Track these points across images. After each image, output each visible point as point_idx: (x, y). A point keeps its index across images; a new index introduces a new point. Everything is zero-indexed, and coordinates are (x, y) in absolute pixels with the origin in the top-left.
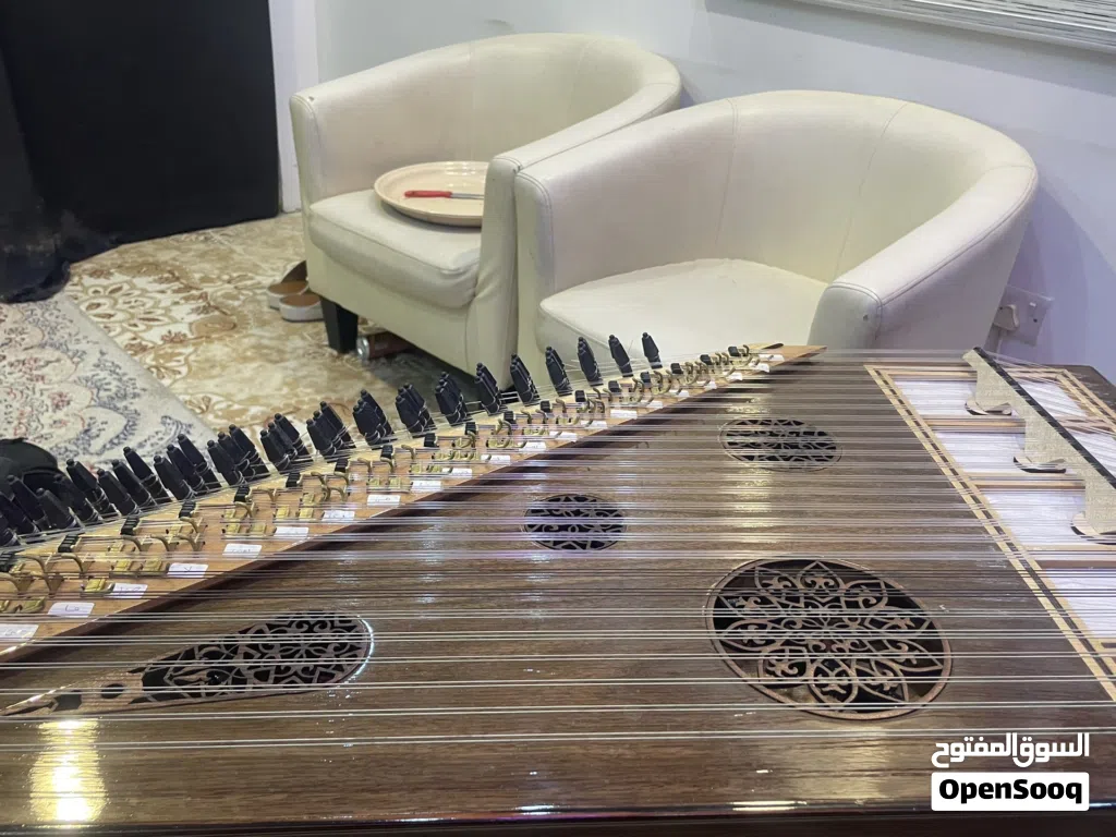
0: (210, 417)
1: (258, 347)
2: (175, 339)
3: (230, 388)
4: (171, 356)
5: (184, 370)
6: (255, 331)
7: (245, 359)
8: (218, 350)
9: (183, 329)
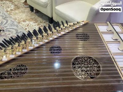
0: (16, 20)
1: (22, 11)
2: (12, 10)
3: (19, 17)
4: (11, 12)
5: (13, 14)
6: (21, 9)
7: (20, 13)
8: (17, 11)
9: (12, 8)
